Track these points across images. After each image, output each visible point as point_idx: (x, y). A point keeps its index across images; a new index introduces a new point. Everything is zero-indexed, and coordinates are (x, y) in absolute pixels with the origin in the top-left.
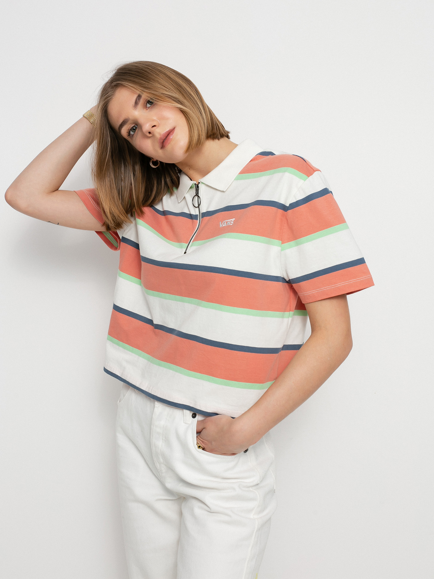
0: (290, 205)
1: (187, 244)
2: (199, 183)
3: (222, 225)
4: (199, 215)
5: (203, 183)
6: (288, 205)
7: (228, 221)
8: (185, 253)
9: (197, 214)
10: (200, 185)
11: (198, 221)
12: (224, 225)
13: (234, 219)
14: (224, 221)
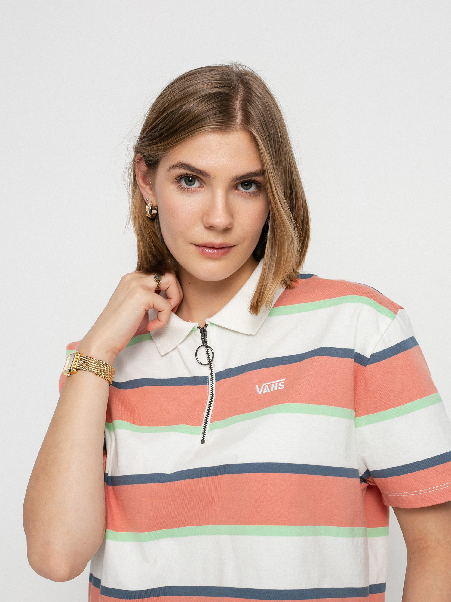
0: (373, 355)
1: (202, 427)
2: (206, 325)
3: (263, 391)
4: (210, 376)
5: (214, 324)
6: (369, 357)
7: (271, 383)
8: (203, 442)
9: (207, 375)
10: (208, 329)
11: (210, 386)
12: (265, 391)
13: (284, 380)
14: (264, 385)
